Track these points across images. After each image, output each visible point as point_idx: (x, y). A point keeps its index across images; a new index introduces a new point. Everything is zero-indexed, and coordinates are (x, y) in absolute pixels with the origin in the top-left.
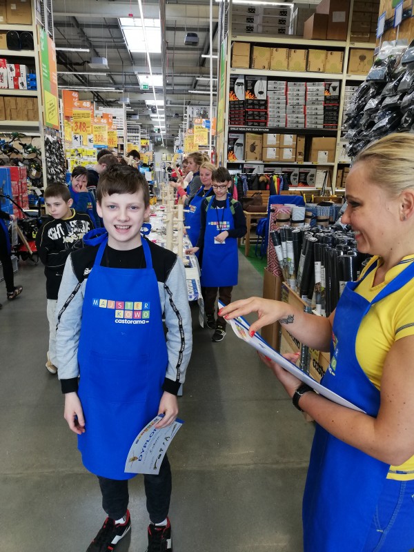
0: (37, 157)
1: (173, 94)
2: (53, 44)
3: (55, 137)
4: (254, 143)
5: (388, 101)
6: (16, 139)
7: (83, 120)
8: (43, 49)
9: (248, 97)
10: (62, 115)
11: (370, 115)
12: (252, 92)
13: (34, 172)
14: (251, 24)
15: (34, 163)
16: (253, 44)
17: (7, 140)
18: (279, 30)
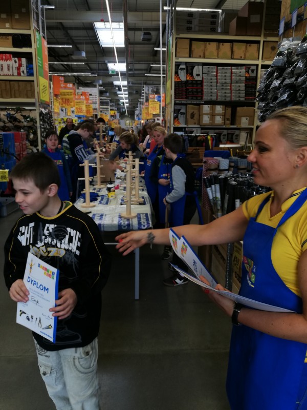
0: (34, 125)
1: (134, 76)
2: (45, 43)
3: (47, 110)
4: (193, 112)
5: (287, 81)
6: (18, 112)
7: (67, 97)
8: (38, 46)
9: (188, 79)
10: (52, 94)
11: (274, 92)
12: (191, 74)
13: (32, 136)
14: (190, 25)
15: (32, 128)
16: (191, 40)
17: (12, 112)
18: (211, 29)
